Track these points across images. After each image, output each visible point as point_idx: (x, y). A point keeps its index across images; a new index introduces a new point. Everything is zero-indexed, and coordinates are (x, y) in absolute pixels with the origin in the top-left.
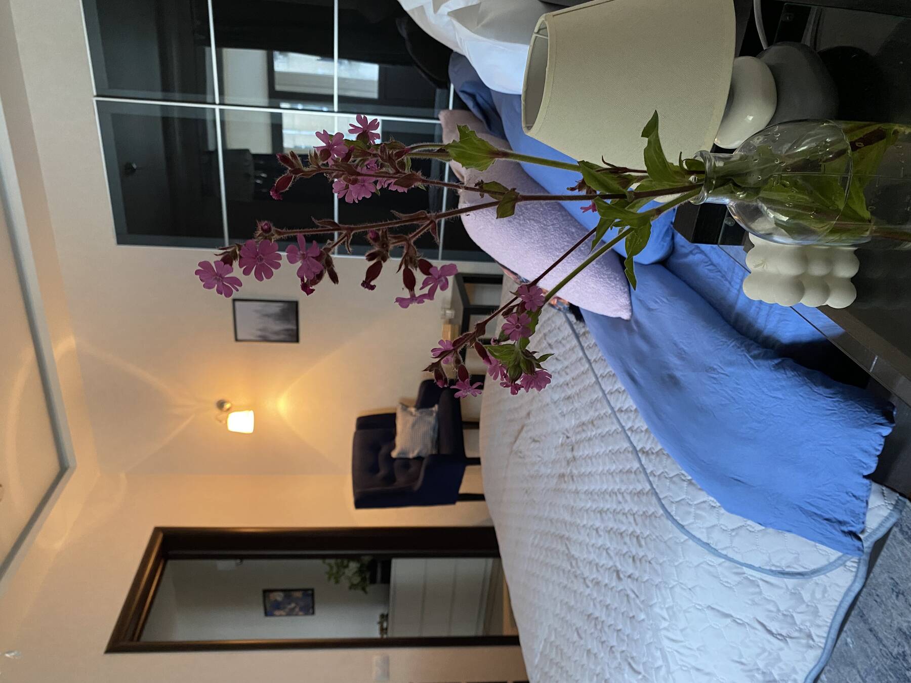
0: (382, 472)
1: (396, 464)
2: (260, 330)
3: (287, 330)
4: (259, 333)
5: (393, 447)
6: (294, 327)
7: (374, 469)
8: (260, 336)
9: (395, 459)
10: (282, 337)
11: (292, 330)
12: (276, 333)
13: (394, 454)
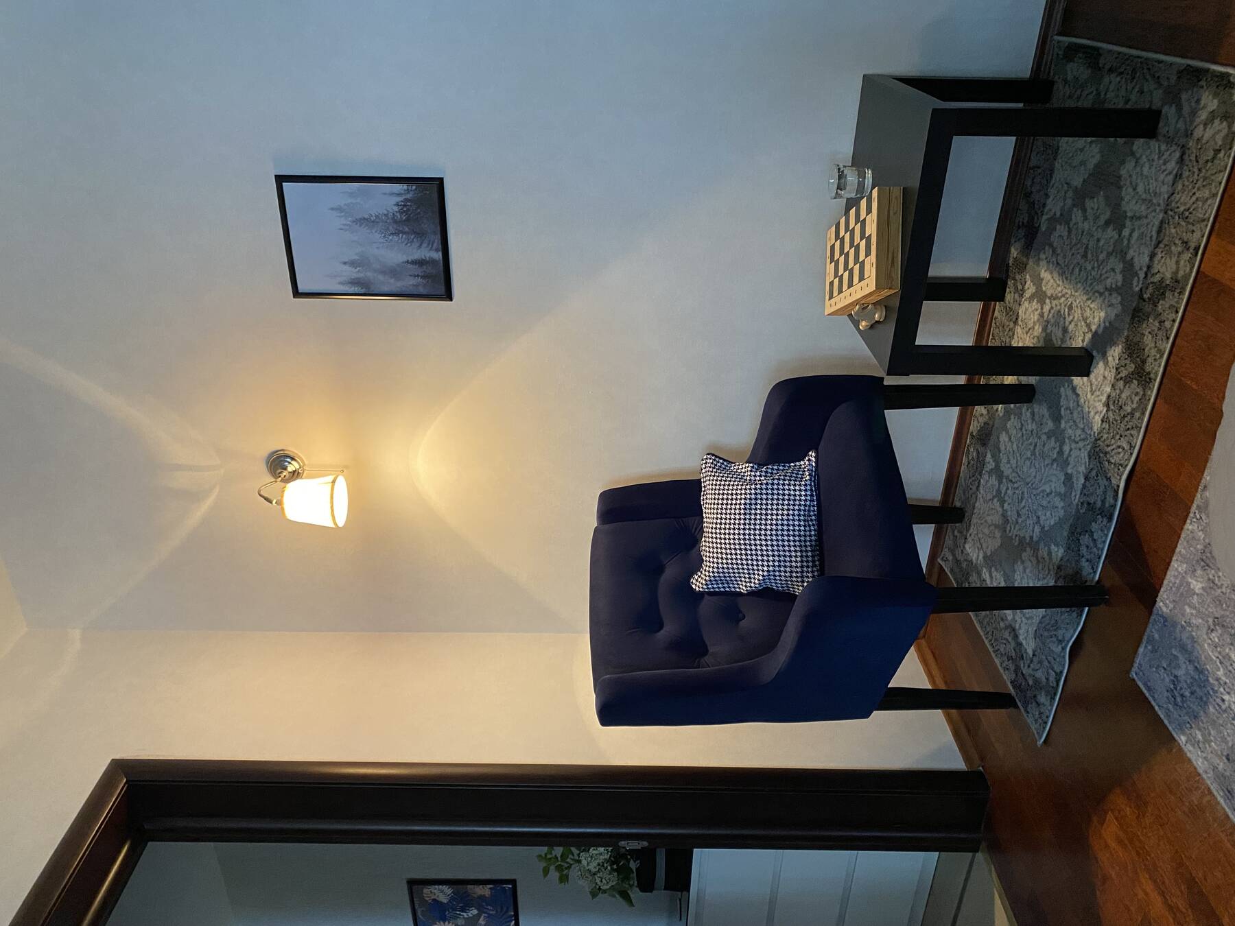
0: (670, 629)
1: (705, 607)
2: (353, 264)
3: (420, 263)
4: (352, 273)
5: (697, 564)
6: (438, 256)
7: (648, 620)
8: (354, 282)
9: (701, 594)
10: (408, 283)
11: (432, 262)
12: (394, 272)
13: (698, 583)
